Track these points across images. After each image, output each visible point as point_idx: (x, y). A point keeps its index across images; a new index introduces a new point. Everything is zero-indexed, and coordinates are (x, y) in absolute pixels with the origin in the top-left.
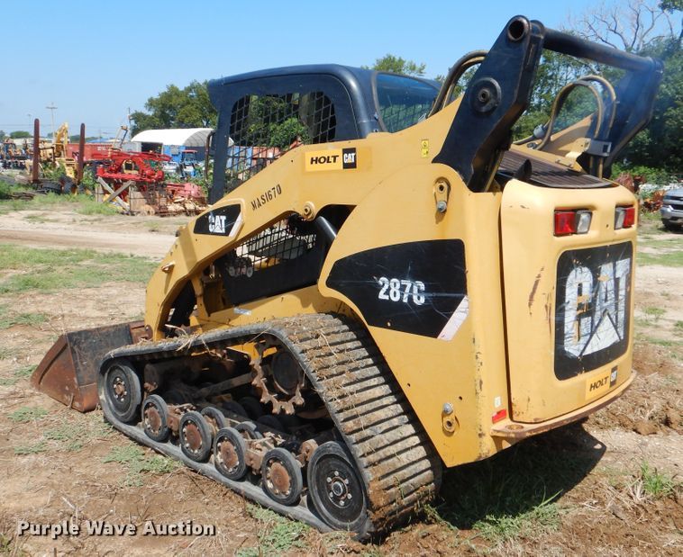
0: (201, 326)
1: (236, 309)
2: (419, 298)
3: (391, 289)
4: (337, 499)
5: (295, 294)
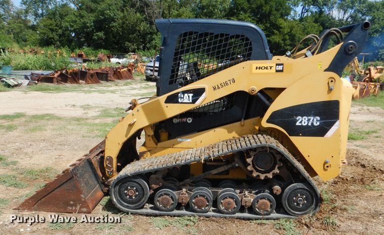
1: (179, 140)
2: (316, 123)
3: (303, 121)
4: (298, 204)
5: (223, 128)
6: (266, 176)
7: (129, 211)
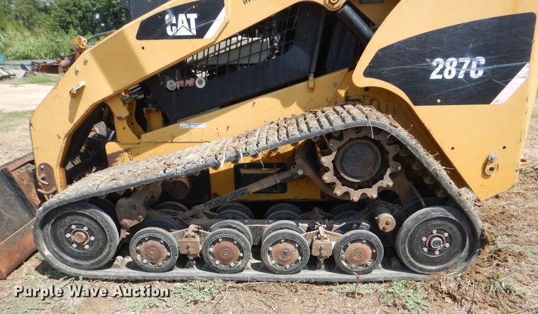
0: (126, 151)
1: (183, 125)
2: (477, 72)
3: (445, 69)
4: (431, 251)
5: (272, 96)
6: (364, 194)
7: (80, 275)
